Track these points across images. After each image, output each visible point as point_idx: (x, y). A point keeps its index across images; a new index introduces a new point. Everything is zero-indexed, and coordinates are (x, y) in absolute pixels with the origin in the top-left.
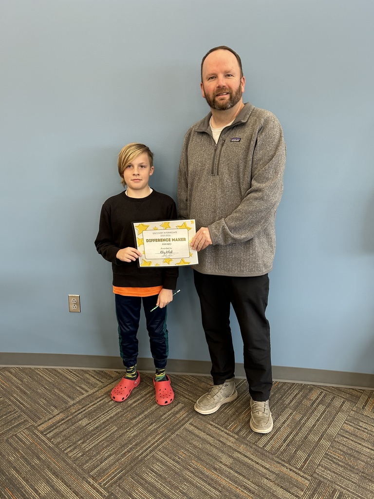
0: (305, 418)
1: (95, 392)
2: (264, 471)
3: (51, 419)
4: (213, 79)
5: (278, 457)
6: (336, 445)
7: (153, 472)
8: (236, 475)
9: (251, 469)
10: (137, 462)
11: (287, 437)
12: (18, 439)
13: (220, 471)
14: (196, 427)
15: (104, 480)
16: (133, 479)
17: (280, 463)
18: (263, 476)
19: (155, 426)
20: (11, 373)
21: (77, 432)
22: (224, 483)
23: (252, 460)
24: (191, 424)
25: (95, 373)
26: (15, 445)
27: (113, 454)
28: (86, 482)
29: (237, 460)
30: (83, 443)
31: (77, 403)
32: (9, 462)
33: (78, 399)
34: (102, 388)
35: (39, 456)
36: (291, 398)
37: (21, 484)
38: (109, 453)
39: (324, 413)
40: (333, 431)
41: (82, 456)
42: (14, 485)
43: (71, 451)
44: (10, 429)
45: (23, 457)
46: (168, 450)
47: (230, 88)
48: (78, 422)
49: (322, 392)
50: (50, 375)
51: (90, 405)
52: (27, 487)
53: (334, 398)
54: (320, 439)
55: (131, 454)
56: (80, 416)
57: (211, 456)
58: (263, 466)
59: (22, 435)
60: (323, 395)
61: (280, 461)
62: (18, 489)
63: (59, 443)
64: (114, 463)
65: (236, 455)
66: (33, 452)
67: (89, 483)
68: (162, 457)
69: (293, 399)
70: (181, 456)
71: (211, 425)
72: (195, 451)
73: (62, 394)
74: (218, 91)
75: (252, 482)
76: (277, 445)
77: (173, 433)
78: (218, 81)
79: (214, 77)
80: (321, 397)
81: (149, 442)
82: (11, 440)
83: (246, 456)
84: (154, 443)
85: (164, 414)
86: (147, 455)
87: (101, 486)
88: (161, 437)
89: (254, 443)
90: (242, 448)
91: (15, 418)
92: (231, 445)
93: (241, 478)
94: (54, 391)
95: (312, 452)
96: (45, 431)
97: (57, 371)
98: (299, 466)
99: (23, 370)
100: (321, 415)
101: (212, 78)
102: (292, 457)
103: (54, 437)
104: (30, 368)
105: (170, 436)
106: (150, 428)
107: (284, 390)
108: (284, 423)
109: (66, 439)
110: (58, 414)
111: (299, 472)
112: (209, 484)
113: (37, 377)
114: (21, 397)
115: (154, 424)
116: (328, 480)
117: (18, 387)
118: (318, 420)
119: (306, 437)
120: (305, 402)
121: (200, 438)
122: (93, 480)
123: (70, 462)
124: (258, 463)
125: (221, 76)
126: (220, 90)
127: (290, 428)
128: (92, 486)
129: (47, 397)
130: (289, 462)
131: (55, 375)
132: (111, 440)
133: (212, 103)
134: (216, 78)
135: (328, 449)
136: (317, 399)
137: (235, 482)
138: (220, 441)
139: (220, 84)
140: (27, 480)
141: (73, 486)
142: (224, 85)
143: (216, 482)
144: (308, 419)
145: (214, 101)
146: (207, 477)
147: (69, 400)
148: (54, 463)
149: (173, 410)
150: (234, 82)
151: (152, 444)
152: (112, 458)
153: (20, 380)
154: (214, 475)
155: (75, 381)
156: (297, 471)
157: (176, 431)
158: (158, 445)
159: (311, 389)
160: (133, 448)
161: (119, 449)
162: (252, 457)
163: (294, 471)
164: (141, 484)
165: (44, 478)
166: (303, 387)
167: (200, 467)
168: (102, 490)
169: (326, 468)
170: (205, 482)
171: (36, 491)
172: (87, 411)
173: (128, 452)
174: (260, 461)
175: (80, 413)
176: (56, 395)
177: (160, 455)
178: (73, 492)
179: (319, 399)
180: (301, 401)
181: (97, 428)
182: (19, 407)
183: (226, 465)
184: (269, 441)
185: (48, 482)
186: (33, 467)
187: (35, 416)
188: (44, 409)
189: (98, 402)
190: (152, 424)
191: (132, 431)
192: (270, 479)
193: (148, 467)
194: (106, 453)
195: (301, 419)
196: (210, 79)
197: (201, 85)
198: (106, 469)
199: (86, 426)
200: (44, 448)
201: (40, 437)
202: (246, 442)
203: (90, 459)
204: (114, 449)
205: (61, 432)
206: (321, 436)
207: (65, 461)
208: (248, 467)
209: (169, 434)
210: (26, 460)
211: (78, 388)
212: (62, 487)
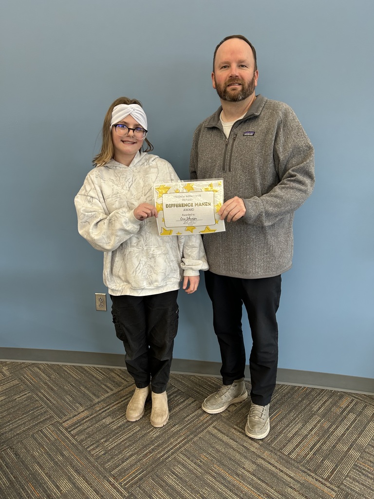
0: (334, 427)
1: (120, 391)
2: (289, 479)
3: (76, 416)
4: (226, 69)
5: (304, 466)
6: (366, 456)
7: (174, 474)
8: (259, 482)
9: (275, 476)
10: (158, 463)
11: (315, 445)
12: (43, 434)
13: (243, 478)
14: (219, 430)
15: (124, 480)
16: (153, 480)
17: (305, 472)
18: (288, 485)
19: (178, 427)
20: (40, 369)
21: (100, 430)
22: (246, 489)
23: (276, 468)
24: (214, 427)
25: (120, 372)
26: (40, 440)
27: (135, 454)
28: (107, 481)
29: (261, 467)
30: (105, 441)
31: (102, 401)
32: (33, 457)
33: (103, 398)
34: (127, 388)
35: (63, 453)
36: (319, 404)
37: (43, 479)
38: (131, 453)
39: (354, 422)
40: (363, 441)
41: (104, 454)
42: (37, 481)
43: (93, 449)
44: (36, 425)
45: (47, 453)
46: (190, 453)
47: (243, 79)
48: (102, 420)
49: (352, 400)
50: (77, 372)
51: (115, 404)
52: (50, 483)
53: (365, 406)
54: (349, 449)
55: (153, 455)
56: (104, 414)
57: (234, 461)
58: (287, 475)
59: (47, 430)
60: (354, 403)
61: (306, 470)
62: (41, 485)
63: (82, 440)
64: (136, 463)
65: (260, 461)
66: (57, 449)
67: (110, 482)
68: (183, 459)
69: (322, 406)
70: (203, 459)
71: (235, 429)
72: (217, 455)
73: (87, 392)
74: (229, 81)
75: (275, 490)
76: (303, 454)
77: (195, 436)
78: (231, 70)
79: (226, 66)
80: (352, 405)
81: (171, 444)
82: (36, 436)
83: (270, 463)
84: (176, 445)
85: (188, 416)
86: (169, 457)
87: (121, 486)
88: (183, 440)
89: (279, 450)
90: (266, 454)
91: (41, 413)
92: (255, 450)
93: (264, 485)
94: (80, 388)
95: (340, 462)
96: (70, 427)
97: (84, 369)
98: (325, 476)
99: (51, 367)
100: (351, 424)
101: (225, 67)
102: (319, 466)
103: (77, 434)
104: (58, 365)
105: (192, 439)
106: (173, 429)
107: (313, 396)
108: (311, 430)
109: (89, 437)
110: (82, 412)
111: (326, 483)
112: (230, 490)
113: (64, 374)
114: (48, 393)
115: (177, 426)
116: (356, 492)
117: (46, 383)
118: (347, 429)
119: (334, 446)
120: (334, 409)
121: (223, 442)
122: (114, 479)
123: (92, 460)
124: (282, 471)
125: (234, 66)
126: (233, 79)
127: (318, 436)
128: (113, 485)
129: (73, 394)
130: (315, 471)
131: (82, 372)
132: (133, 440)
133: (223, 94)
134: (228, 67)
135: (358, 459)
136: (347, 407)
137: (258, 489)
138: (243, 446)
139: (232, 73)
140: (50, 476)
141: (94, 484)
142: (237, 75)
143: (238, 488)
144: (337, 427)
145: (225, 91)
146: (229, 482)
147: (94, 397)
148: (77, 460)
149: (196, 413)
150: (247, 74)
151: (174, 446)
152: (134, 457)
153: (48, 376)
154: (236, 481)
155: (100, 379)
156: (323, 481)
157: (199, 433)
158: (180, 447)
159: (342, 396)
160: (155, 449)
161: (140, 450)
162: (276, 464)
163: (320, 481)
164: (161, 486)
165: (66, 474)
166: (332, 394)
167: (222, 472)
168: (122, 490)
169: (354, 479)
170: (227, 487)
171: (58, 487)
172: (111, 409)
173: (150, 452)
174: (284, 469)
175: (104, 412)
176: (81, 393)
177: (181, 458)
178: (94, 490)
179: (350, 407)
180: (331, 409)
181: (120, 427)
182: (45, 403)
183: (249, 471)
184: (294, 449)
185: (70, 479)
186: (56, 463)
187: (60, 412)
188: (70, 405)
189: (122, 401)
190: (175, 425)
191: (155, 431)
192: (294, 488)
193: (169, 469)
194: (128, 453)
195: (330, 427)
196: (222, 68)
197: (213, 75)
198: (127, 469)
199: (109, 424)
200: (68, 445)
201: (64, 434)
202: (271, 449)
203: (112, 458)
204: (136, 449)
205: (85, 429)
206: (351, 445)
207: (87, 459)
208: (272, 474)
209: (191, 436)
210: (49, 456)
211: (103, 386)
212: (83, 485)
